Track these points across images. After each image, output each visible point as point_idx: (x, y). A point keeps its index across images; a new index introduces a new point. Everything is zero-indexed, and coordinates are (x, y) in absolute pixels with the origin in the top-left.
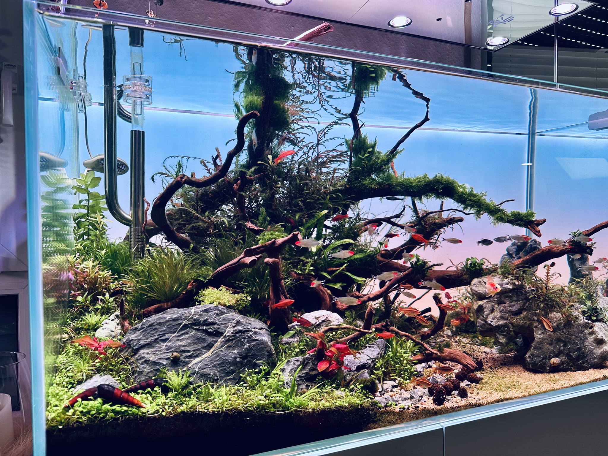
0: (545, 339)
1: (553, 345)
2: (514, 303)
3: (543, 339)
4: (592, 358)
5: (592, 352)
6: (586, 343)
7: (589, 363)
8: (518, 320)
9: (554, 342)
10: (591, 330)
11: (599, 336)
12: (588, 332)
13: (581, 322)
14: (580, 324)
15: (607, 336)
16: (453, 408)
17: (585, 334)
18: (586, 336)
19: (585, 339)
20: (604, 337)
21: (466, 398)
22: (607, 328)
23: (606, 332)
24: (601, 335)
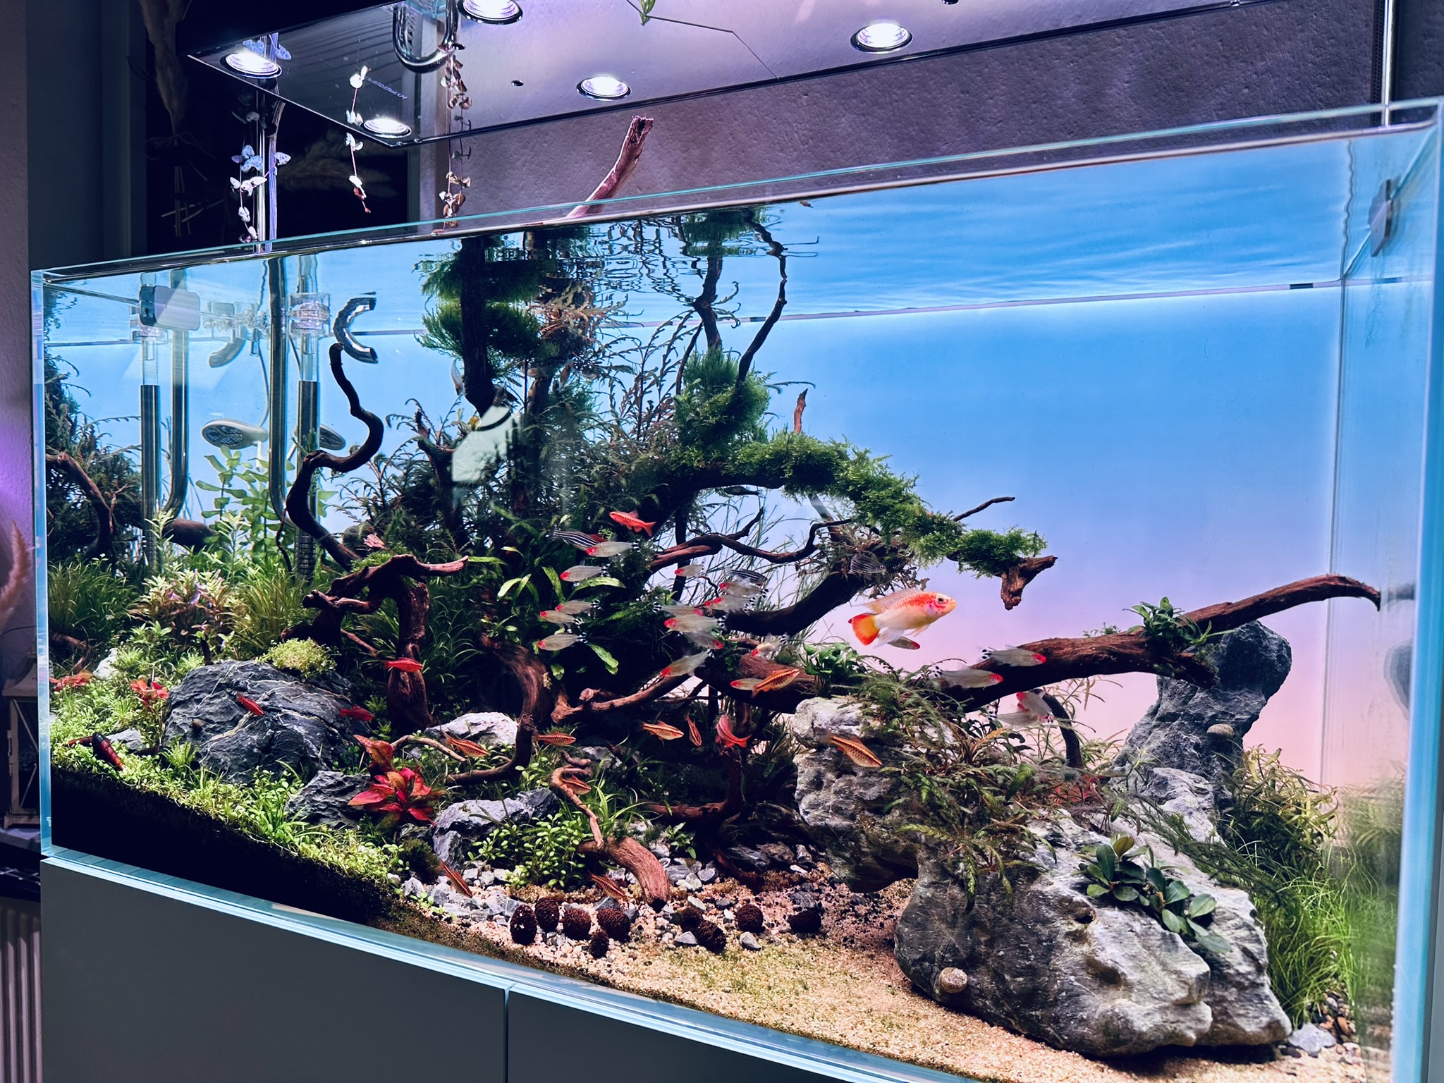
0: (937, 905)
1: (956, 931)
3: (930, 900)
4: (1072, 1018)
5: (1073, 996)
7: (1062, 1029)
9: (960, 922)
10: (1077, 926)
11: (1105, 958)
12: (1066, 929)
13: (1048, 889)
14: (1041, 893)
15: (1143, 970)
16: (541, 961)
17: (1057, 933)
18: (1060, 939)
19: (1050, 948)
20: (1125, 968)
21: (596, 956)
22: (1155, 941)
23: (1144, 953)
24: (1110, 954)
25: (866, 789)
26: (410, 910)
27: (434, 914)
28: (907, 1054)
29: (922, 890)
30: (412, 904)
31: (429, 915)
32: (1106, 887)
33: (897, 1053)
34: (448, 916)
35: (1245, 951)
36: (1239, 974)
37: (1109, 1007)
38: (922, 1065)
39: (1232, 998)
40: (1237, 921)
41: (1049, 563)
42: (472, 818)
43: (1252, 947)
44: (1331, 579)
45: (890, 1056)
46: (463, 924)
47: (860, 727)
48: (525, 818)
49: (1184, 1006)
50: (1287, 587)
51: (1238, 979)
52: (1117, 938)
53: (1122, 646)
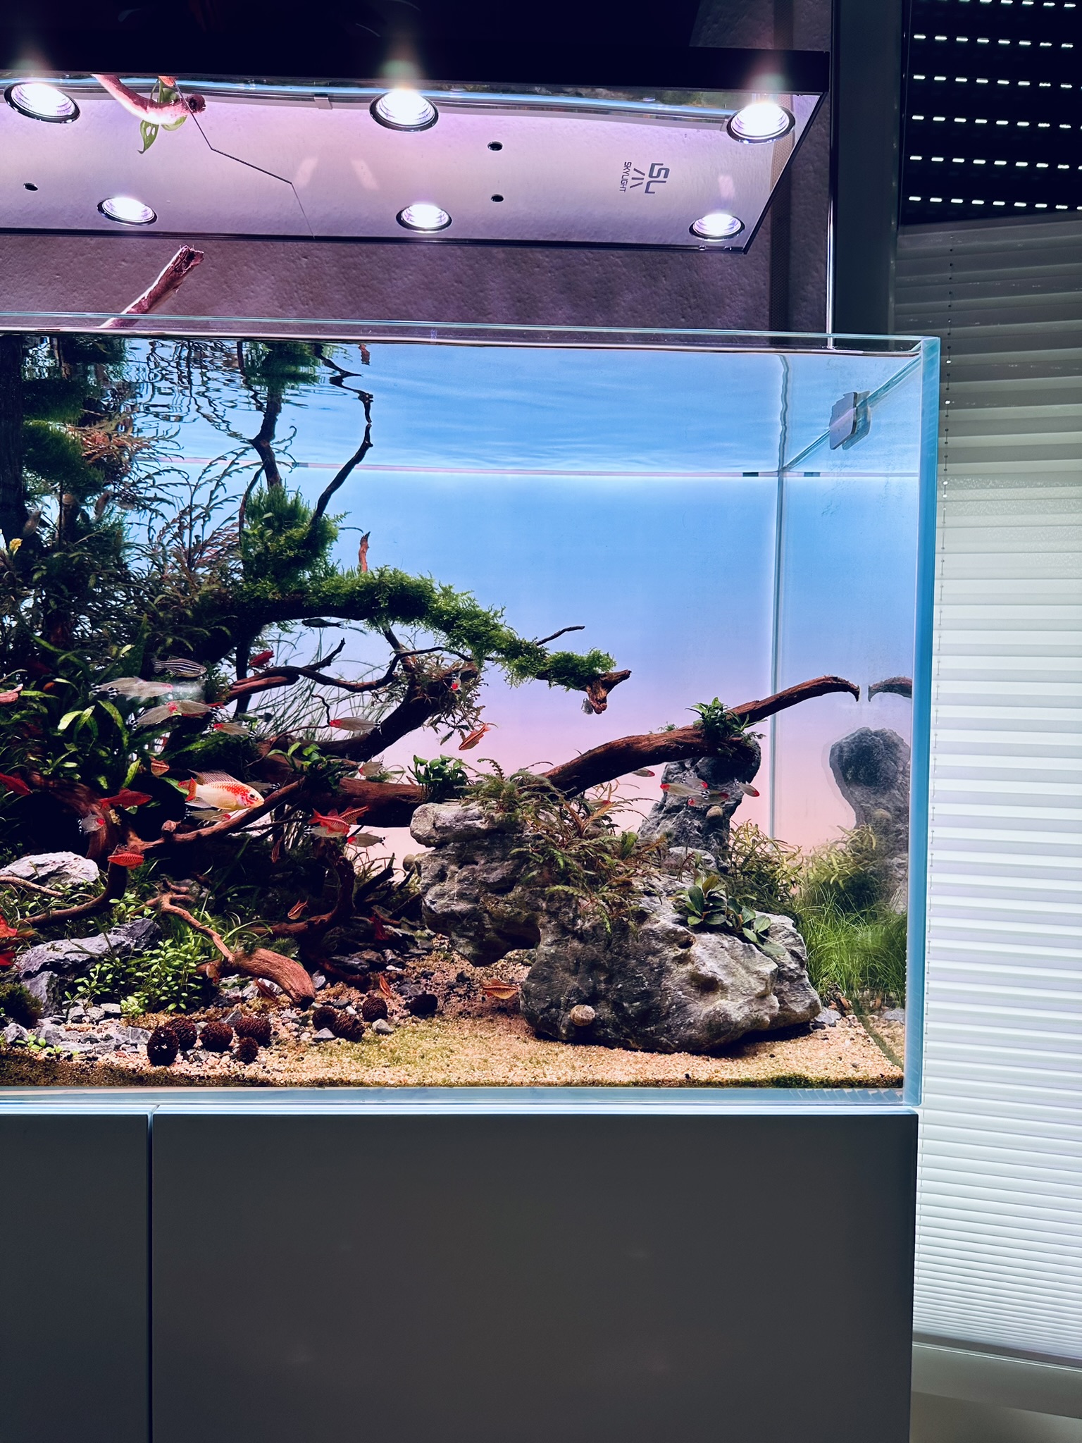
0: (560, 958)
1: (579, 976)
2: (494, 865)
3: (553, 956)
4: (681, 1025)
5: (681, 1007)
6: (667, 983)
7: (673, 1036)
8: (503, 906)
9: (582, 968)
10: (681, 951)
11: (704, 971)
12: (673, 955)
13: (656, 926)
14: (651, 930)
15: (733, 975)
16: (188, 1077)
17: (666, 959)
18: (668, 963)
19: (663, 971)
20: (721, 975)
21: (247, 1063)
22: (739, 952)
23: (733, 962)
24: (710, 967)
25: (488, 873)
26: (17, 1057)
27: (49, 1054)
28: (563, 1079)
29: (546, 949)
30: (19, 1049)
31: (43, 1056)
32: (700, 917)
33: (555, 1080)
34: (66, 1054)
35: (793, 953)
36: (791, 970)
37: (711, 1008)
38: (577, 1085)
39: (786, 990)
40: (785, 932)
41: (625, 676)
42: (68, 956)
43: (797, 949)
44: (828, 679)
45: (549, 1084)
46: (89, 1059)
47: (483, 820)
48: (127, 950)
49: (762, 997)
50: (798, 686)
51: (790, 974)
52: (713, 955)
53: (684, 737)
